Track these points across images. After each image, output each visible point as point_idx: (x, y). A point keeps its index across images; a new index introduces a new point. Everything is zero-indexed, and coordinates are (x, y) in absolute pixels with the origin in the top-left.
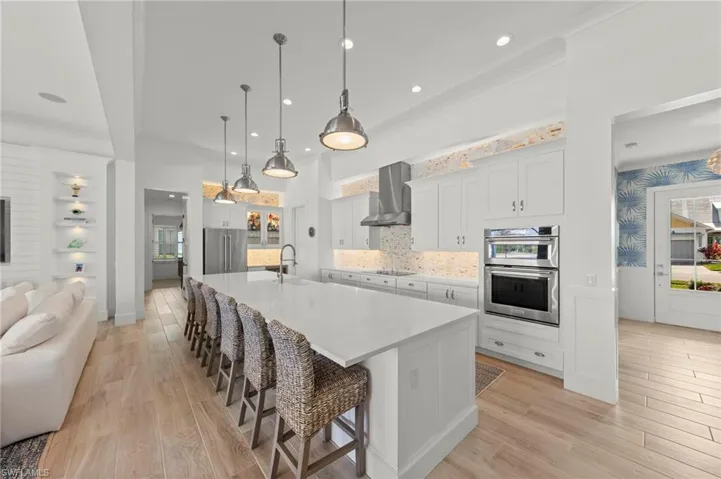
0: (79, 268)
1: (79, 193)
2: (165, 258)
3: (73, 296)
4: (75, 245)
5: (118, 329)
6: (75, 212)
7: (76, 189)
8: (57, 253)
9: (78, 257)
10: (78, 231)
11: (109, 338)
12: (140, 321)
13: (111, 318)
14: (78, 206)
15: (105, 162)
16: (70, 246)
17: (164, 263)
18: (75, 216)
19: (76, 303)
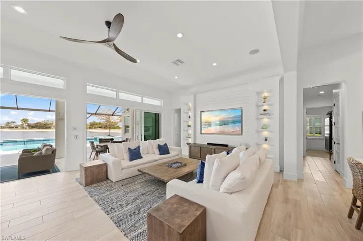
0: (266, 140)
1: (266, 100)
2: (314, 136)
3: (260, 159)
4: (265, 127)
5: (285, 181)
6: (265, 110)
7: (265, 98)
8: (258, 132)
9: (266, 134)
10: (266, 120)
11: (280, 187)
12: (300, 181)
13: (282, 171)
14: (266, 107)
15: (279, 78)
16: (263, 128)
17: (313, 139)
18: (265, 112)
19: (261, 163)
